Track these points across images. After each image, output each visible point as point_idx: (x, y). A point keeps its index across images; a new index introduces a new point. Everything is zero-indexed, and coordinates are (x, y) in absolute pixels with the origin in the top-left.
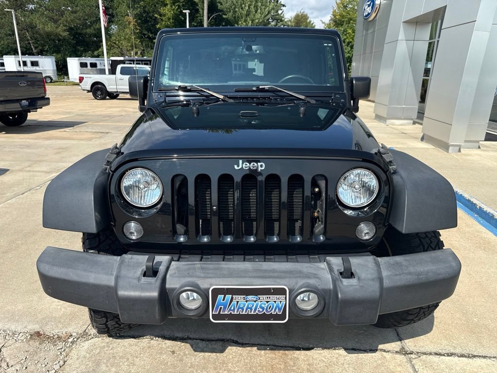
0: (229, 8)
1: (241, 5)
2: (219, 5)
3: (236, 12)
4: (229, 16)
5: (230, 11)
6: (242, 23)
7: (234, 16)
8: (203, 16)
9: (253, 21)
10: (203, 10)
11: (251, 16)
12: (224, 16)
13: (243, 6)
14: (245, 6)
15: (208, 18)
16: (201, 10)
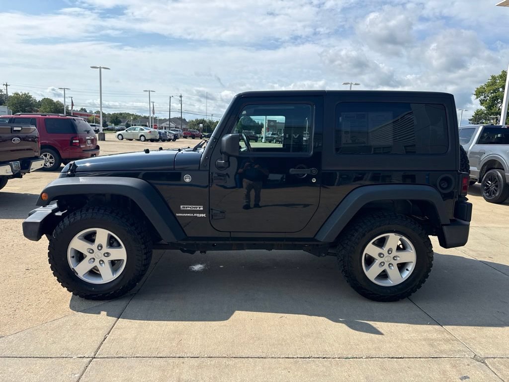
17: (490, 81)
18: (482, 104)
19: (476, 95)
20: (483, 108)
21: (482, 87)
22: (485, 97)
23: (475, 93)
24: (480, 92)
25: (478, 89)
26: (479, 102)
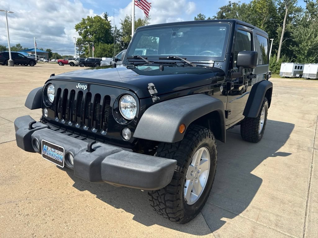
0: (297, 36)
1: (306, 33)
2: (291, 34)
3: (301, 37)
4: (296, 40)
5: (298, 37)
6: (304, 44)
7: (300, 40)
8: (280, 40)
9: (312, 42)
10: (280, 36)
11: (312, 39)
12: (293, 40)
13: (307, 34)
14: (308, 34)
15: (283, 41)
16: (279, 37)
17: (82, 21)
18: (80, 35)
19: (76, 29)
20: (81, 37)
21: (78, 25)
22: (81, 31)
23: (75, 28)
24: (78, 28)
25: (76, 25)
26: (79, 34)
